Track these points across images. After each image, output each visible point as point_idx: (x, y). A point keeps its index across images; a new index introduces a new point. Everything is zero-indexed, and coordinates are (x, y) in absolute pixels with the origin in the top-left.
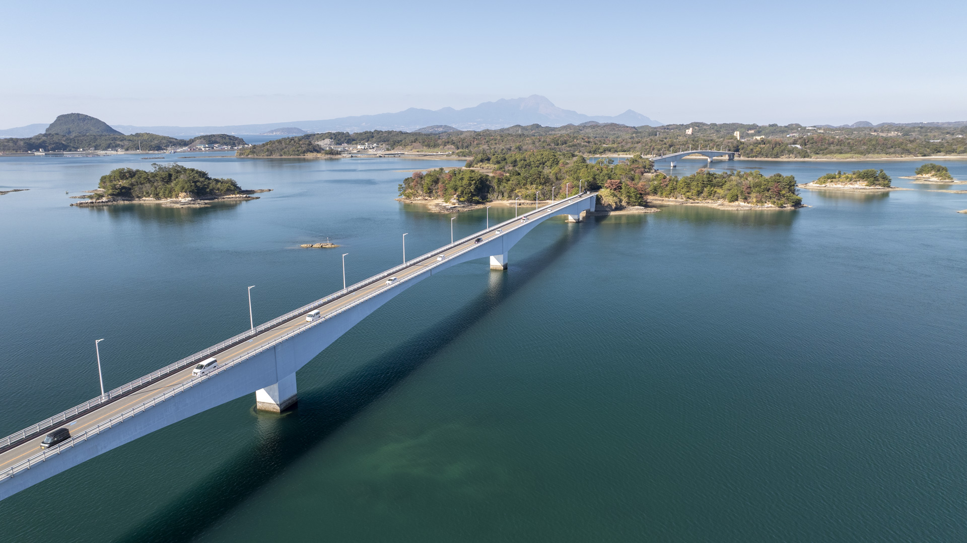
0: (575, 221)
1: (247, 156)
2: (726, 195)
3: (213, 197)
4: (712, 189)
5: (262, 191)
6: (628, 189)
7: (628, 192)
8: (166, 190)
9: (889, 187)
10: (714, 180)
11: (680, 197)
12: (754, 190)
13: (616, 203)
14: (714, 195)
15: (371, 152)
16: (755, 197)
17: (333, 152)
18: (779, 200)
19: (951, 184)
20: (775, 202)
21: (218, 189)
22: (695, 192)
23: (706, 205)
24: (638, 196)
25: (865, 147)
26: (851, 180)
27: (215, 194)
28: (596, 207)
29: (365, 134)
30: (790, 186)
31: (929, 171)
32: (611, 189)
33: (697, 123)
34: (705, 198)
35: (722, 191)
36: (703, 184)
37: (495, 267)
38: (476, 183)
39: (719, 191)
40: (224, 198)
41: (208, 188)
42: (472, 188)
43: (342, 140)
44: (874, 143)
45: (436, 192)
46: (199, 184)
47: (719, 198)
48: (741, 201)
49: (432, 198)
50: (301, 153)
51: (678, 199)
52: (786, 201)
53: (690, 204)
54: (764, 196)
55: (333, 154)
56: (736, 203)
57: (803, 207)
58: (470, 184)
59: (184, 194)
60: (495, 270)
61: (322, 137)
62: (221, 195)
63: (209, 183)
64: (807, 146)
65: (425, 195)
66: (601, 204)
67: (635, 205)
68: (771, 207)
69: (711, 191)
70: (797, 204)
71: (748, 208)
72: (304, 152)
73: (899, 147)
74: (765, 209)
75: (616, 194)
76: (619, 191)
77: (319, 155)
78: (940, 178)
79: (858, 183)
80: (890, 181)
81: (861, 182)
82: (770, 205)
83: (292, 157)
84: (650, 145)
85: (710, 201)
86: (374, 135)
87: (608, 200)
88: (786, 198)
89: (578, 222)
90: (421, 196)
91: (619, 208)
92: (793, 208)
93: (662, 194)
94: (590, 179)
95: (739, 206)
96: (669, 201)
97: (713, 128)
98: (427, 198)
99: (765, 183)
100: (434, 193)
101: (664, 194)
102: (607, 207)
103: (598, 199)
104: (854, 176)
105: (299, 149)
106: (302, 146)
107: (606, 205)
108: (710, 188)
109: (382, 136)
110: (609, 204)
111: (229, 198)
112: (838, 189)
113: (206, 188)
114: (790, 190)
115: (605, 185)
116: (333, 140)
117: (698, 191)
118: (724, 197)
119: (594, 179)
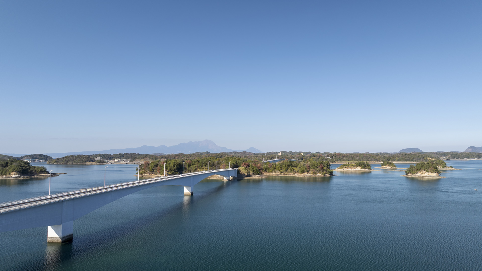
0: (227, 180)
1: (53, 163)
2: (299, 171)
3: (32, 175)
4: (292, 168)
5: (60, 174)
6: (253, 167)
7: (253, 168)
8: (3, 171)
9: (371, 169)
10: (293, 164)
11: (278, 172)
12: (311, 168)
13: (247, 173)
14: (293, 171)
15: (122, 162)
16: (312, 171)
17: (101, 161)
18: (323, 172)
19: (396, 169)
20: (321, 173)
21: (35, 171)
22: (284, 169)
23: (290, 175)
24: (258, 170)
25: (359, 158)
26: (354, 167)
27: (33, 173)
28: (237, 175)
29: (119, 155)
30: (328, 166)
31: (386, 164)
32: (245, 167)
33: (283, 151)
34: (289, 172)
35: (297, 169)
36: (288, 166)
37: (187, 194)
38: (177, 166)
39: (295, 169)
40: (38, 176)
41: (29, 170)
42: (175, 168)
43: (107, 158)
44: (362, 156)
45: (156, 171)
46: (24, 168)
47: (295, 172)
48: (306, 173)
49: (154, 174)
50: (84, 162)
51: (277, 173)
52: (326, 172)
53: (282, 175)
54: (316, 170)
55: (101, 163)
56: (304, 174)
57: (334, 175)
58: (174, 166)
59: (14, 173)
60: (187, 195)
61: (96, 156)
62: (37, 174)
63: (30, 168)
64: (333, 158)
65: (150, 172)
66: (240, 173)
67: (257, 175)
68: (320, 175)
69: (292, 169)
70: (331, 174)
71: (309, 176)
72: (86, 162)
73: (373, 158)
74: (317, 176)
75: (247, 169)
76: (249, 168)
77: (94, 163)
78: (391, 167)
79: (357, 167)
80: (371, 167)
81: (358, 167)
82: (319, 174)
83: (78, 164)
84: (262, 157)
85: (292, 174)
86: (124, 155)
87: (243, 172)
88: (326, 171)
89: (229, 181)
90: (148, 173)
91: (249, 176)
92: (330, 176)
93: (269, 171)
94: (234, 163)
95: (305, 175)
96: (272, 174)
97: (291, 153)
98: (151, 174)
99: (316, 164)
100: (155, 172)
101: (270, 171)
102: (243, 175)
103: (239, 171)
104: (355, 165)
105: (83, 160)
106: (85, 158)
107: (242, 174)
108: (291, 168)
109: (128, 156)
110: (244, 174)
111: (41, 175)
112: (349, 170)
113: (28, 170)
114: (328, 168)
115: (242, 165)
116: (101, 158)
117: (286, 169)
118: (298, 172)
119: (236, 163)
